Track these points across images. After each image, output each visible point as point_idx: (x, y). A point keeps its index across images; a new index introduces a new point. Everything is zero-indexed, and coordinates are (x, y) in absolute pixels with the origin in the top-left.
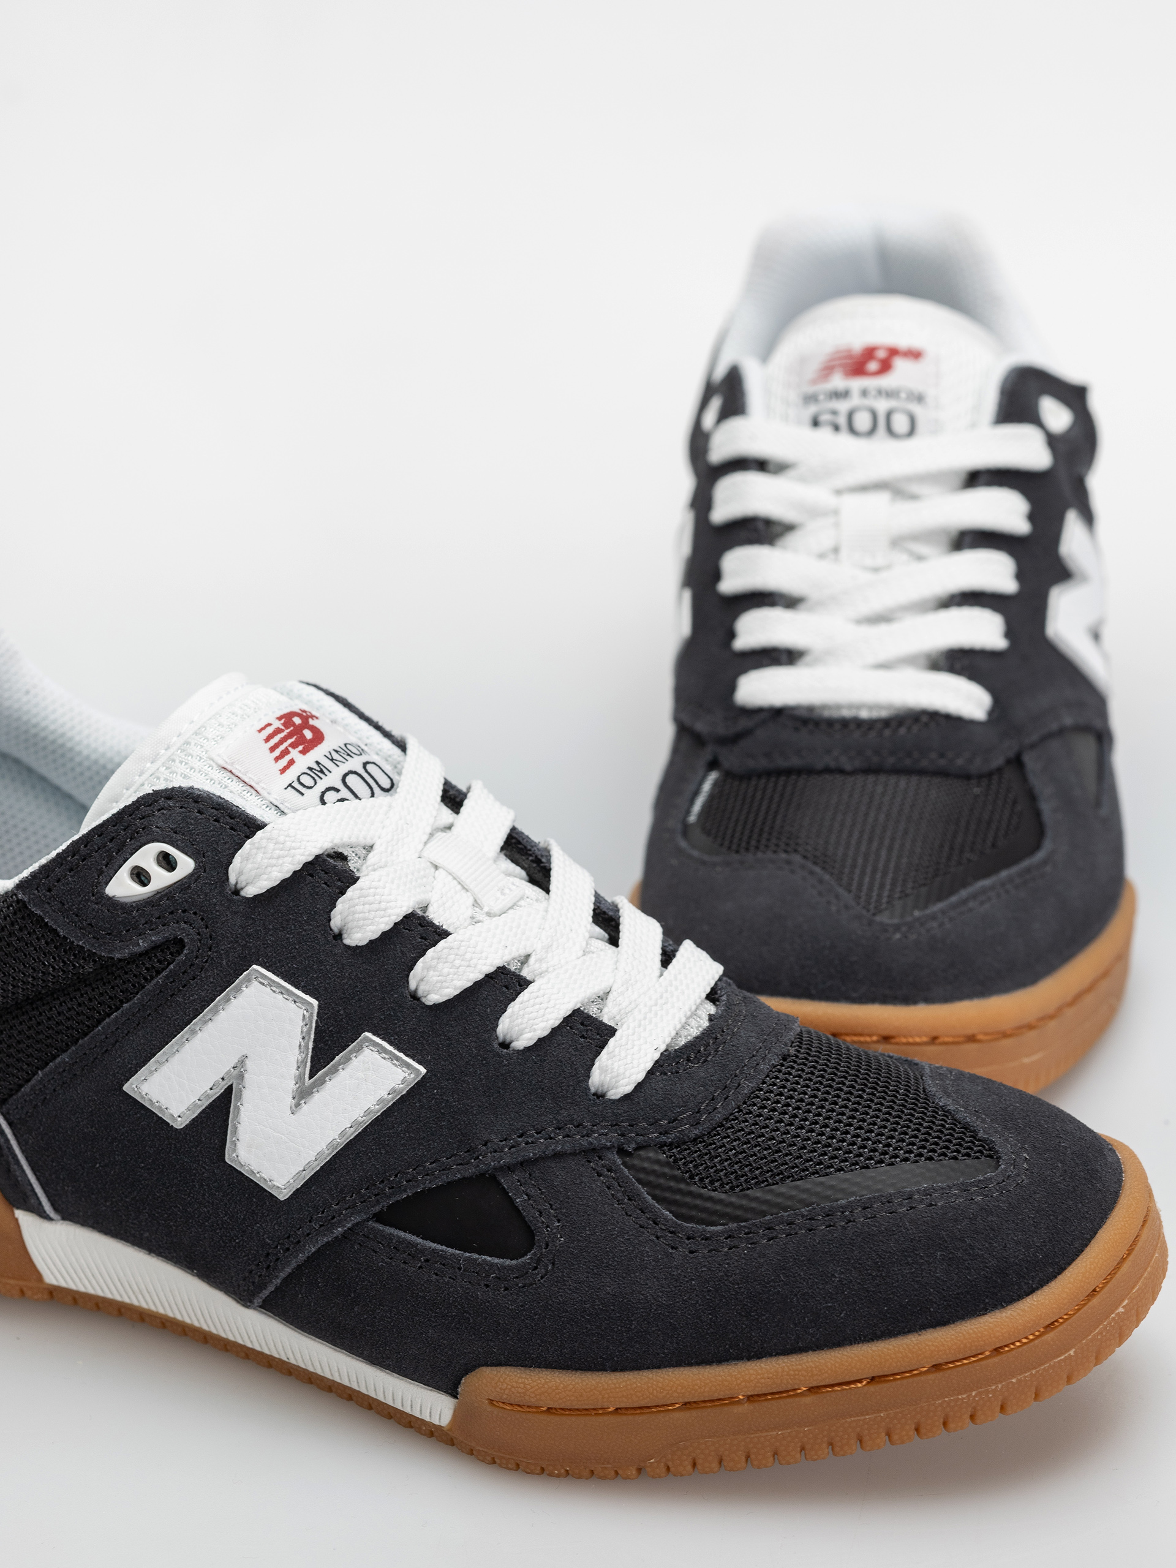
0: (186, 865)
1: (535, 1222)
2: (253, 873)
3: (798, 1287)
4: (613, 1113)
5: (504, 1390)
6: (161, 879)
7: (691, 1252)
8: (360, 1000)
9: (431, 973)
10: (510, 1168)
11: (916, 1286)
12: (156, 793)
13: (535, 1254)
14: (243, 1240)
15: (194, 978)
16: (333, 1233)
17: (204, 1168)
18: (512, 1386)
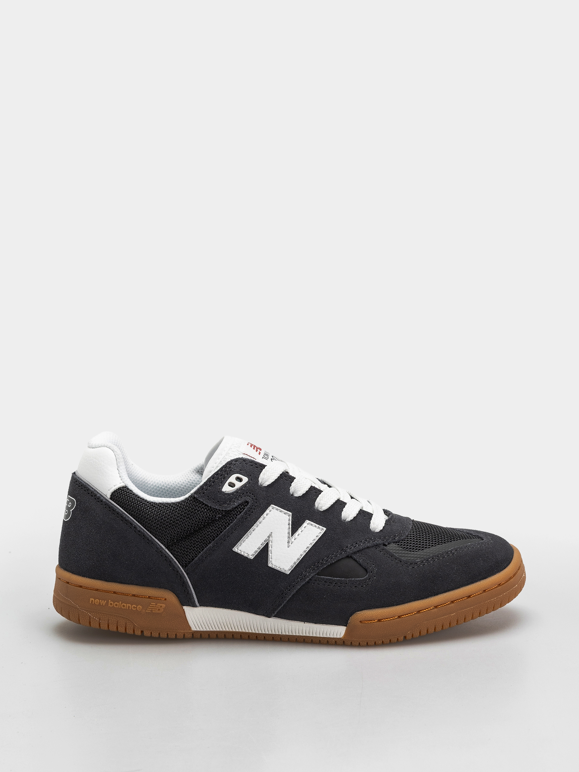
0: (245, 479)
1: (367, 566)
2: (267, 478)
3: (446, 572)
4: (379, 535)
5: (366, 616)
6: (238, 485)
7: (413, 568)
8: (303, 511)
9: (321, 501)
10: (355, 553)
11: (477, 568)
12: (232, 461)
13: (369, 575)
14: (274, 591)
15: (252, 512)
16: (305, 581)
17: (260, 570)
18: (368, 615)
